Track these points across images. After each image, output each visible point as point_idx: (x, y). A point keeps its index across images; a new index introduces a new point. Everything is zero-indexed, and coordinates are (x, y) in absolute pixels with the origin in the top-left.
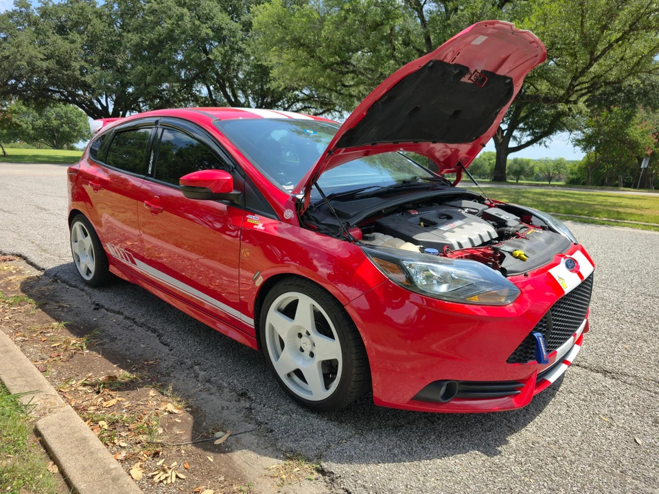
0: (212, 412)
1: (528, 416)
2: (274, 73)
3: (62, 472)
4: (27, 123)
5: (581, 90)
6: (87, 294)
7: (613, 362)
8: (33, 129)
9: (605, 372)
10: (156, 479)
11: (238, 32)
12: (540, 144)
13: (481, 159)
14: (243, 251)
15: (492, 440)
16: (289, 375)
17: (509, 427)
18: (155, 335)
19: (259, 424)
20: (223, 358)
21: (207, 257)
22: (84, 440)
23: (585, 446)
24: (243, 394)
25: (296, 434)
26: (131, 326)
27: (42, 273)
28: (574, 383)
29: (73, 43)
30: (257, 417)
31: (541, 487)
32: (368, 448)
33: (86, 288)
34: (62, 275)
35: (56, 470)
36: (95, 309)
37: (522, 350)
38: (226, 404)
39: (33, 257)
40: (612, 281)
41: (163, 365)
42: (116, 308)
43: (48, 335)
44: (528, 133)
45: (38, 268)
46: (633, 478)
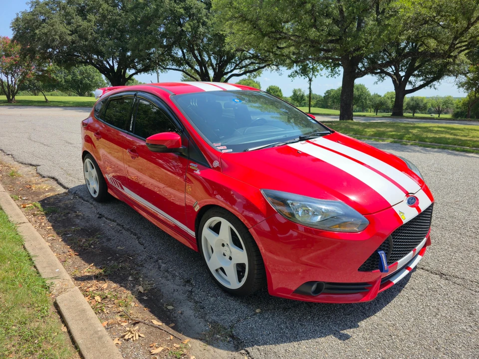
0: (167, 293)
1: (378, 305)
2: (227, 40)
3: (69, 332)
4: (61, 78)
5: (460, 47)
6: (95, 207)
7: (449, 267)
8: (65, 81)
9: (441, 275)
10: (126, 337)
11: (203, 10)
12: (431, 87)
13: (385, 98)
14: (187, 187)
15: (349, 322)
16: (217, 270)
17: (363, 312)
18: (135, 237)
19: (196, 302)
20: (178, 255)
21: (170, 186)
22: (84, 311)
23: (414, 329)
24: (188, 281)
25: (219, 310)
26: (120, 230)
27: (67, 191)
28: (417, 282)
29: (89, 22)
30: (195, 298)
31: (377, 356)
32: (264, 323)
33: (94, 203)
34: (79, 193)
35: (66, 330)
36: (99, 217)
37: (370, 263)
38: (176, 287)
39: (61, 179)
40: (464, 202)
41: (140, 259)
42: (112, 218)
43: (69, 235)
44: (421, 78)
45: (64, 187)
46: (444, 354)
